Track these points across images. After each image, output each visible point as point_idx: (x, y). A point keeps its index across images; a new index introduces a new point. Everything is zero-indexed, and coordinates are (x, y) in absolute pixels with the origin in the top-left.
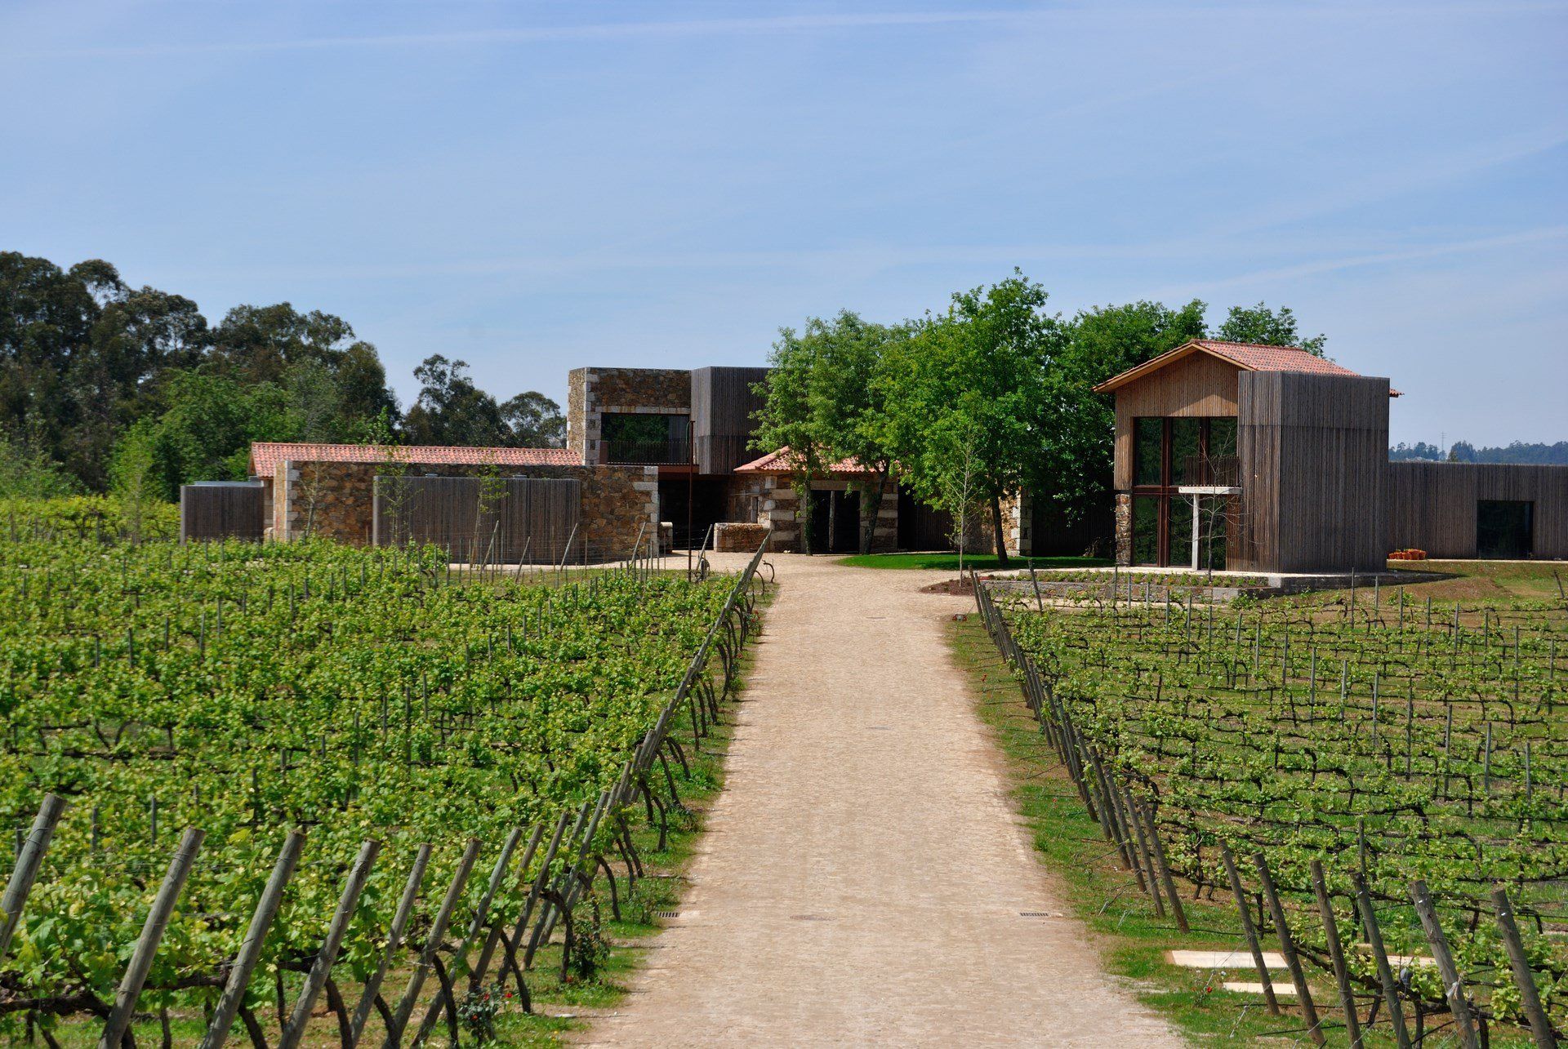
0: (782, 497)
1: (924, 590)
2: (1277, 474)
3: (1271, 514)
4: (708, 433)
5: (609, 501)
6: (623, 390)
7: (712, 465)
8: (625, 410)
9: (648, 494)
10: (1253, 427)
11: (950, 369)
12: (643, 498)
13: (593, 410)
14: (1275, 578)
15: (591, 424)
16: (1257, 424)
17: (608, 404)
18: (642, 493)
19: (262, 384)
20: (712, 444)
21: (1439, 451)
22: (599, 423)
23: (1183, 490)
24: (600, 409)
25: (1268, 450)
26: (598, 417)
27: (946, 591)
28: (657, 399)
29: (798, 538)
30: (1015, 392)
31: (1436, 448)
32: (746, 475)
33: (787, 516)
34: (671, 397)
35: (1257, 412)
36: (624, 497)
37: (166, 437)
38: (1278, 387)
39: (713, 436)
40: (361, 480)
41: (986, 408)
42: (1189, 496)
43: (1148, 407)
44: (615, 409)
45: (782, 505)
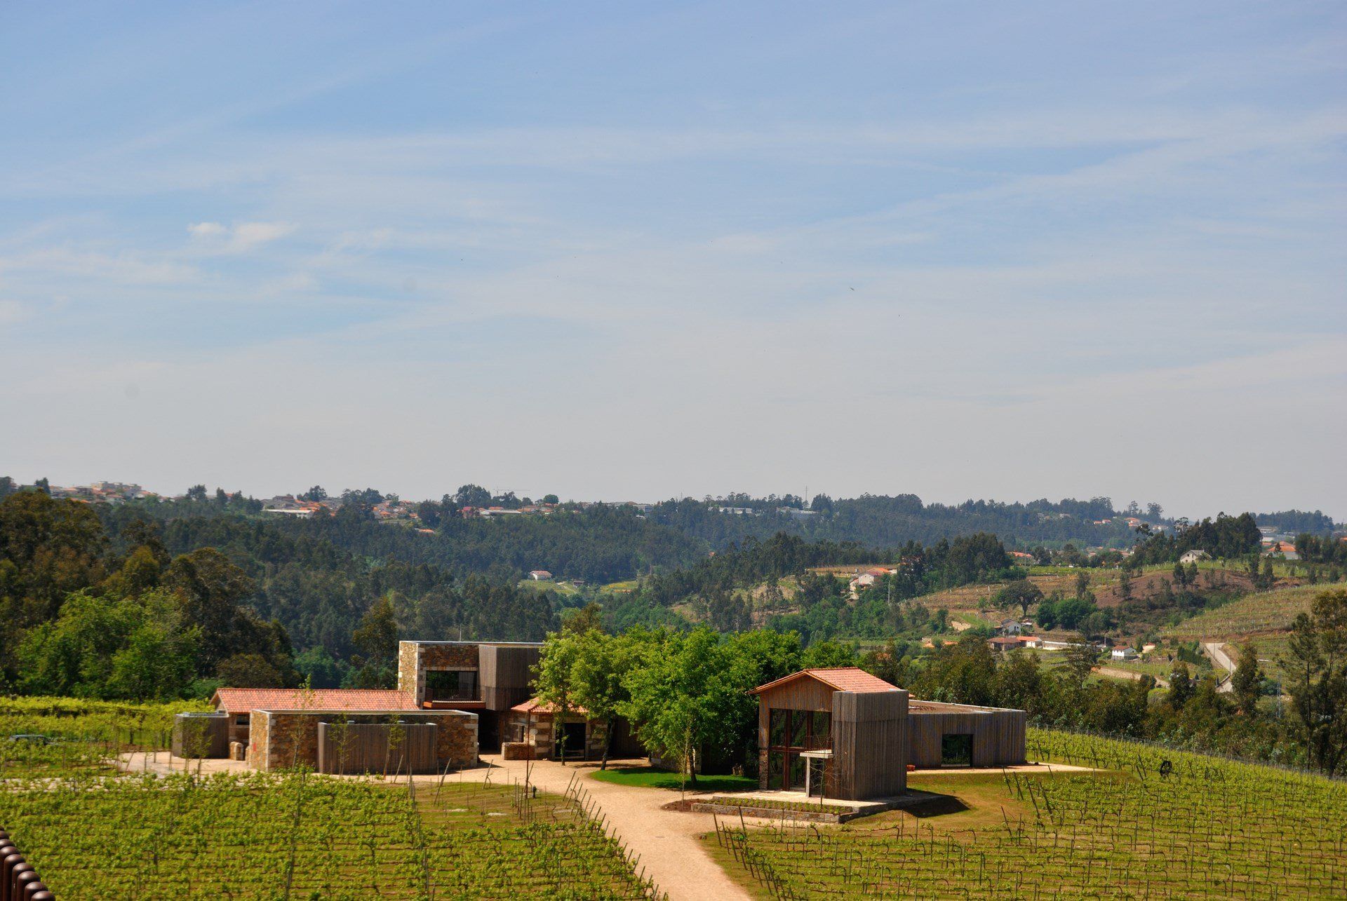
0: (541, 727)
1: (663, 808)
2: (854, 748)
3: (850, 770)
4: (494, 685)
5: (451, 735)
6: (439, 657)
7: (496, 705)
8: (440, 669)
9: (472, 730)
10: (840, 722)
11: (668, 679)
12: (470, 733)
13: (421, 669)
14: (856, 805)
15: (420, 677)
16: (843, 720)
17: (430, 665)
18: (469, 730)
19: (124, 601)
20: (496, 693)
21: (803, 501)
22: (424, 677)
23: (802, 754)
24: (425, 668)
25: (849, 735)
26: (424, 673)
27: (676, 809)
28: (458, 662)
29: (550, 752)
30: (706, 694)
31: (800, 499)
32: (516, 712)
33: (545, 738)
34: (467, 661)
35: (843, 714)
36: (459, 732)
37: (64, 638)
38: (854, 702)
39: (497, 688)
40: (311, 725)
41: (692, 704)
42: (805, 758)
43: (778, 703)
44: (434, 668)
45: (541, 732)
